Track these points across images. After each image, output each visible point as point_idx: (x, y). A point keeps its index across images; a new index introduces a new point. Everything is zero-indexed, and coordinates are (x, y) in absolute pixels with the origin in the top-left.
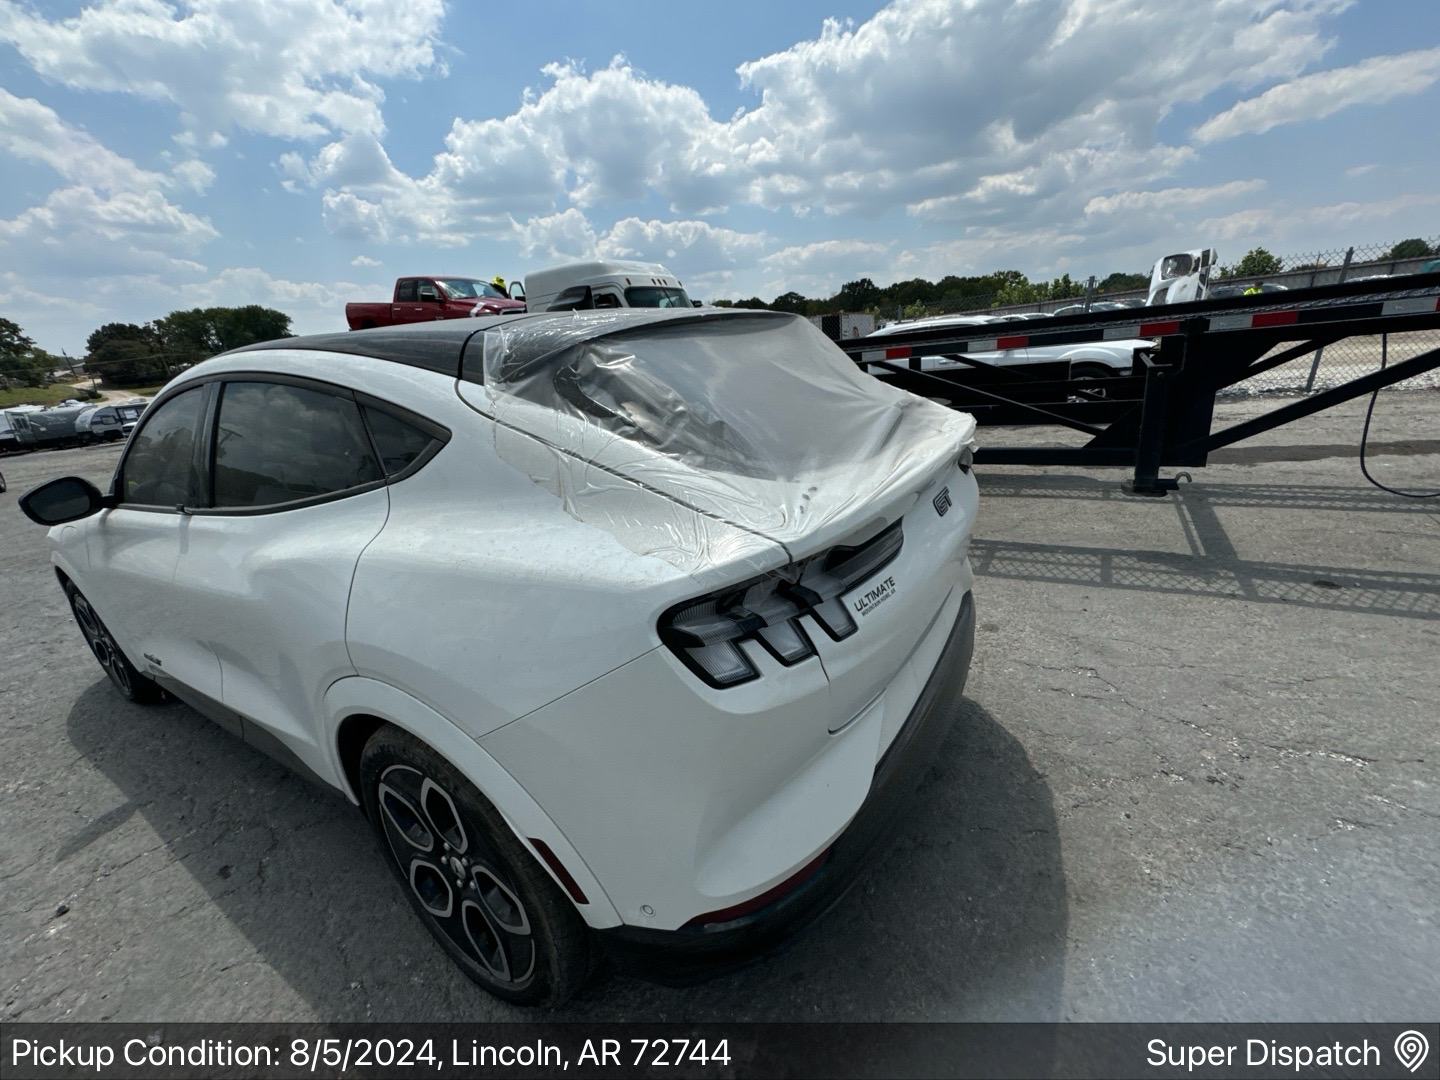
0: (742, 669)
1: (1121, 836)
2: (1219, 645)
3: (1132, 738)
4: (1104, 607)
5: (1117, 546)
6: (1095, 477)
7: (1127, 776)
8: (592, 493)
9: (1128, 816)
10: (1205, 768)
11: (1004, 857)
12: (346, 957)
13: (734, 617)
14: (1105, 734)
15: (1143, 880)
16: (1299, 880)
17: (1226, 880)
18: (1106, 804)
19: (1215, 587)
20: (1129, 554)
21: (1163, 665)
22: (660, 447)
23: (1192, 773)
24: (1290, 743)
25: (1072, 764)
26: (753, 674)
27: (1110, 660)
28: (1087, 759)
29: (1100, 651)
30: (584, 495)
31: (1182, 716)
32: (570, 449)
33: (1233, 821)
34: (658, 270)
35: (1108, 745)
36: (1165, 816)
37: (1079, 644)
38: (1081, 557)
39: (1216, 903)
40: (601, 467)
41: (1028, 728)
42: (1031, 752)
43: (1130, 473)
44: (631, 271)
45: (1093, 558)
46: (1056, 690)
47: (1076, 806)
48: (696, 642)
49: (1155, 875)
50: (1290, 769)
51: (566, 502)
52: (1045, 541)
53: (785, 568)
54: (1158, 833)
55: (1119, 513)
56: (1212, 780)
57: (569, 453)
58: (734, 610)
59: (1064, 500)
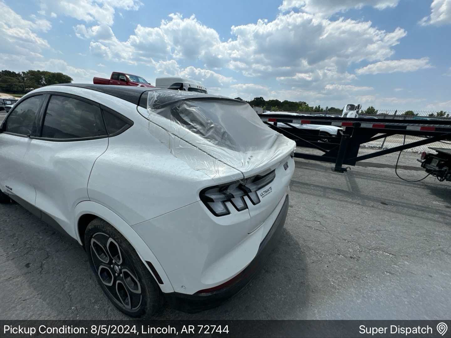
0: (225, 211)
1: (325, 272)
2: (355, 218)
3: (330, 243)
4: (324, 203)
5: (328, 186)
6: (323, 165)
7: (328, 255)
8: (180, 148)
9: (327, 266)
10: (349, 254)
11: (291, 277)
12: (71, 298)
13: (225, 194)
14: (322, 241)
15: (331, 286)
16: (374, 289)
17: (354, 288)
18: (322, 262)
19: (354, 201)
20: (331, 189)
21: (339, 222)
22: (204, 137)
23: (346, 255)
24: (373, 248)
25: (312, 249)
26: (228, 213)
27: (325, 219)
28: (317, 248)
29: (322, 216)
30: (178, 149)
31: (344, 238)
32: (174, 133)
33: (357, 270)
34: (199, 84)
35: (323, 245)
36: (338, 267)
37: (316, 213)
38: (318, 188)
39: (351, 294)
40: (185, 140)
41: (300, 238)
42: (301, 245)
43: (333, 165)
44: (191, 82)
45: (321, 189)
46: (309, 227)
47: (313, 263)
48: (212, 201)
49: (334, 285)
50: (373, 256)
51: (171, 150)
52: (308, 182)
53: (242, 180)
54: (336, 272)
55: (329, 176)
56: (351, 258)
57: (174, 135)
58: (224, 192)
59: (314, 171)
